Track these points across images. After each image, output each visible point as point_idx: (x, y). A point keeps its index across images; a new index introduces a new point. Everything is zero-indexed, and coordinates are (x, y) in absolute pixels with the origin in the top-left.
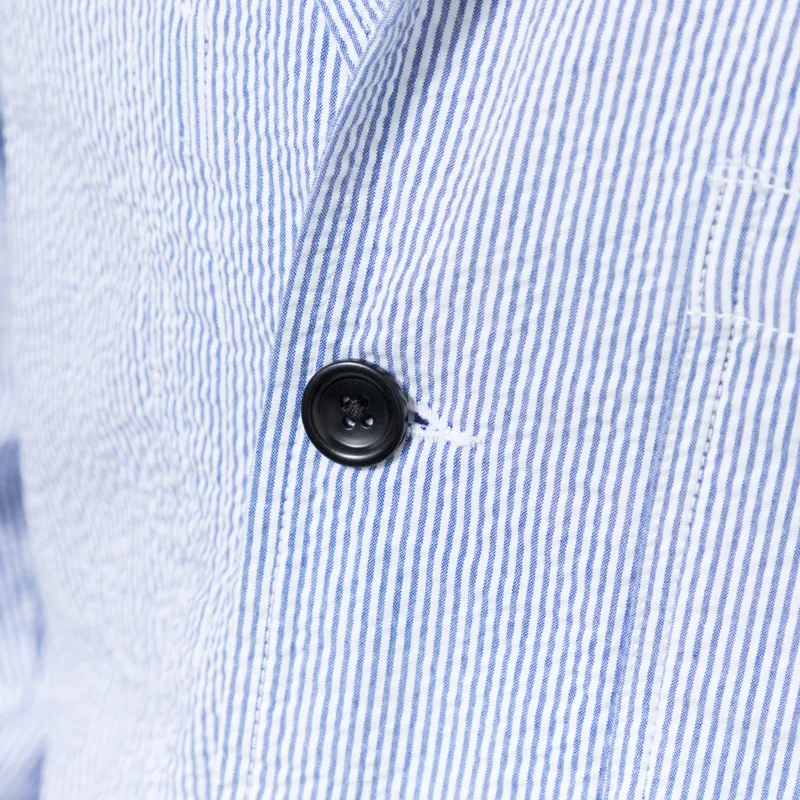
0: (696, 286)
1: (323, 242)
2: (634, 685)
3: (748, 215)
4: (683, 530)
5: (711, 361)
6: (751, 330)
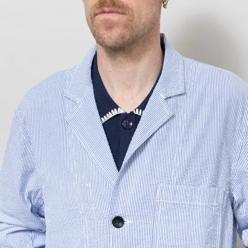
0: (157, 198)
1: (113, 203)
3: (162, 189)
4: (158, 225)
5: (159, 206)
6: (163, 202)
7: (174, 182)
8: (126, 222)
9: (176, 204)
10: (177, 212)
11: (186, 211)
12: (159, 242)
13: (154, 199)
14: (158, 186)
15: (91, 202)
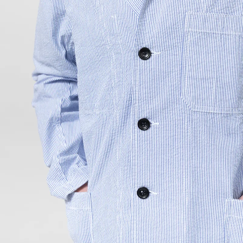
0: (185, 27)
1: (139, 33)
2: (183, 77)
3: (190, 17)
4: (187, 56)
5: (188, 36)
6: (192, 31)
7: (204, 9)
8: (153, 53)
9: (206, 33)
10: (208, 42)
11: (217, 40)
12: (188, 74)
13: (182, 28)
14: (186, 13)
15: (118, 34)
